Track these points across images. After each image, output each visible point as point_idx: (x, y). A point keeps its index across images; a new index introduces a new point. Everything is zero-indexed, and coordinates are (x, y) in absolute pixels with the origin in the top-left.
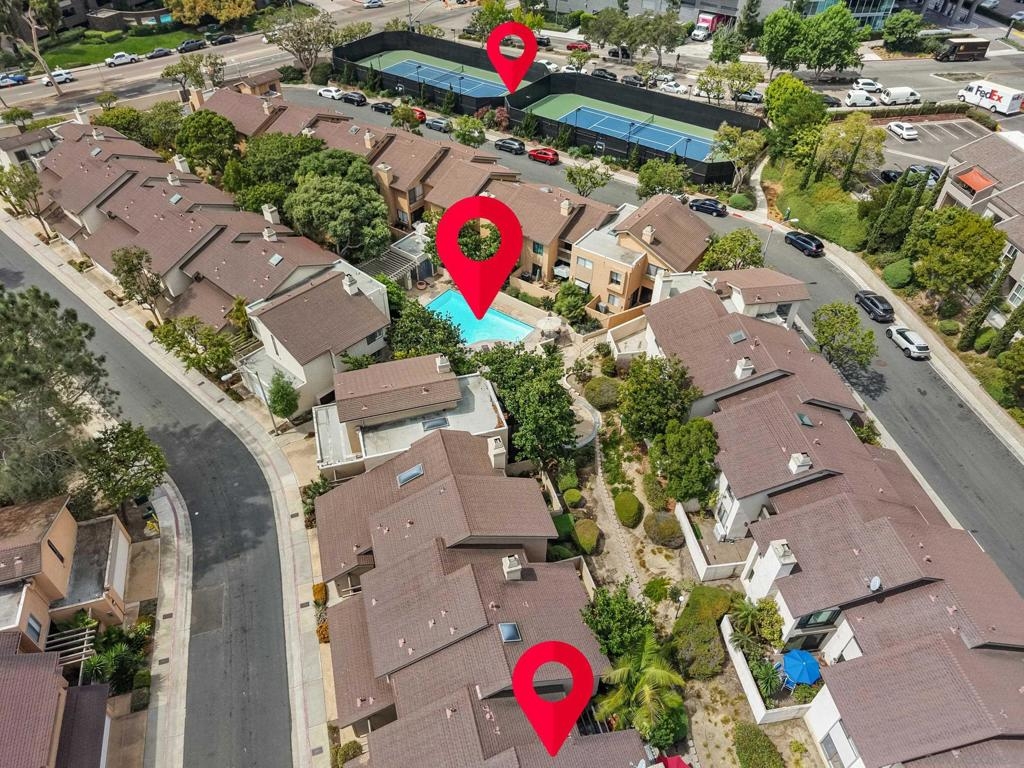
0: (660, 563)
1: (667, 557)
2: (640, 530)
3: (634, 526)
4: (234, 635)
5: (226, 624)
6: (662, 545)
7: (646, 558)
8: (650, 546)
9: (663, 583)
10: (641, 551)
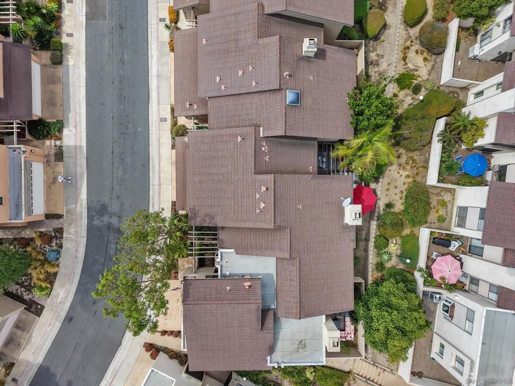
0: (418, 62)
1: (425, 59)
2: (415, 31)
3: (412, 26)
4: (114, 29)
5: (109, 19)
6: (427, 49)
7: (409, 55)
8: (416, 46)
9: (413, 77)
10: (408, 48)
